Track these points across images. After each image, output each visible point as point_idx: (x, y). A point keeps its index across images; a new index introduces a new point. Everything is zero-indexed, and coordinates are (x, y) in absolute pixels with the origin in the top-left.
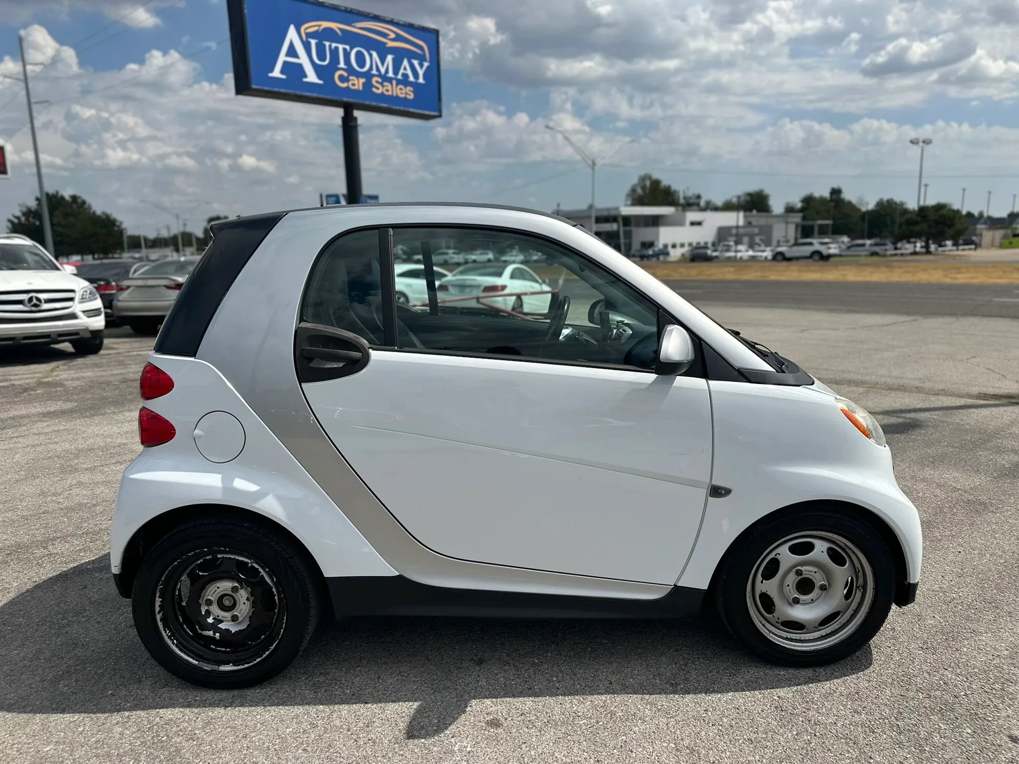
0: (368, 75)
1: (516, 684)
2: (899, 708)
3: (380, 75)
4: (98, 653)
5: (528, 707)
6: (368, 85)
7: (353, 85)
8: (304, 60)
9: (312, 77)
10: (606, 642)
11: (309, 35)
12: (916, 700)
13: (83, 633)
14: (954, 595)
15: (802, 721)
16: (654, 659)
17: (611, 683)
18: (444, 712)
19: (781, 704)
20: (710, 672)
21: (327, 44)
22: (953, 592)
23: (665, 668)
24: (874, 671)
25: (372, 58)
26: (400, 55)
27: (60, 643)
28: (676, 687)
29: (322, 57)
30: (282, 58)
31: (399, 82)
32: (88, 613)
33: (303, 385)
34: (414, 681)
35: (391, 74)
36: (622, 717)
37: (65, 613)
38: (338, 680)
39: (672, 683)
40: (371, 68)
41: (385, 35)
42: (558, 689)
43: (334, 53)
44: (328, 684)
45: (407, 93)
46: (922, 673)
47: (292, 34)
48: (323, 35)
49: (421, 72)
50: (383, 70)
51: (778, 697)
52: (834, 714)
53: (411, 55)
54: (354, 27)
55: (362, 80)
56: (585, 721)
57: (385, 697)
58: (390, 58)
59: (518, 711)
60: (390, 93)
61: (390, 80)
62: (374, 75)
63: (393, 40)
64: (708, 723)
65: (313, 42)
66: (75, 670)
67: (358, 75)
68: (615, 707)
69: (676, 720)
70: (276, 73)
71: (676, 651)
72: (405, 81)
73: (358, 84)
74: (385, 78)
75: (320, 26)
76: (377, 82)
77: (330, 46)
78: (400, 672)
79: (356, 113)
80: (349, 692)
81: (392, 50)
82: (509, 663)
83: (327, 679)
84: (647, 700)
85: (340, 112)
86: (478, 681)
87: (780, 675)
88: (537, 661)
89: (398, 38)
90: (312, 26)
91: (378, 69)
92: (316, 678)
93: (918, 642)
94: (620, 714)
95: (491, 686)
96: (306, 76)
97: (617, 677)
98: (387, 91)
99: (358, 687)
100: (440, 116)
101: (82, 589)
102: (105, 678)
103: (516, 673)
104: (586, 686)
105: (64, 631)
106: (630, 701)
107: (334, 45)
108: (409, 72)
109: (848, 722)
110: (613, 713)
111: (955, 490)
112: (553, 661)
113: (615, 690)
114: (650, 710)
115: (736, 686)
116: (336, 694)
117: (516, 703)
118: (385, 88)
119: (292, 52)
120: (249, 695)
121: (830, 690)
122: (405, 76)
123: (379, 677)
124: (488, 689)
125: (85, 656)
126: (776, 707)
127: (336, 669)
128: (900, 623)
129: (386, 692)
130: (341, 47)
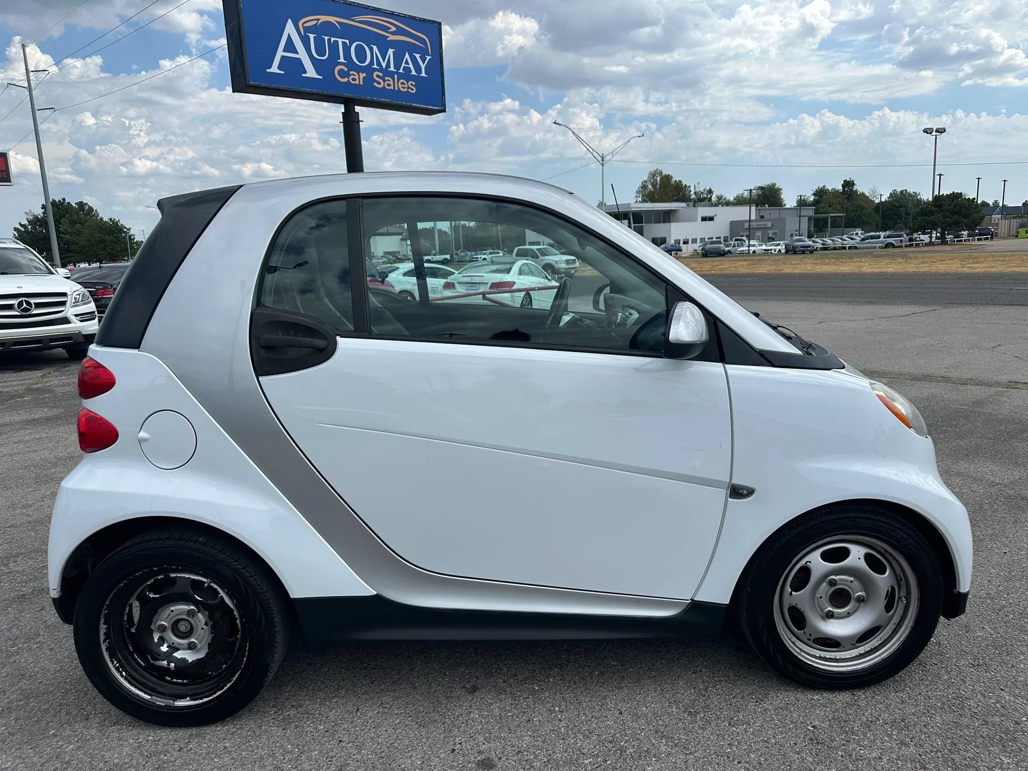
0: (369, 70)
1: (513, 716)
2: (953, 737)
3: (381, 69)
4: (46, 685)
5: (526, 744)
6: (369, 80)
7: (354, 80)
8: (302, 55)
9: (311, 72)
10: (616, 663)
11: (307, 30)
12: (971, 727)
13: (32, 663)
14: (1004, 602)
15: (842, 756)
16: (670, 683)
17: (621, 713)
18: (429, 751)
19: (816, 736)
20: (734, 698)
21: (326, 38)
22: (1002, 599)
23: (683, 694)
24: (920, 694)
25: (373, 53)
26: (401, 49)
27: (5, 674)
28: (696, 716)
29: (321, 52)
30: (280, 53)
31: (400, 76)
32: (41, 639)
33: (261, 378)
34: (396, 714)
35: (392, 69)
36: (633, 754)
37: (16, 639)
38: (311, 714)
39: (691, 712)
40: (372, 62)
41: (386, 29)
42: (561, 721)
43: (334, 47)
44: (299, 718)
45: (409, 87)
46: (975, 695)
47: (290, 28)
48: (321, 30)
49: (423, 67)
50: (384, 65)
51: (813, 727)
52: (877, 746)
53: (412, 49)
54: (353, 20)
55: (362, 75)
56: (591, 760)
57: (362, 733)
58: (391, 52)
59: (513, 749)
60: (392, 87)
61: (391, 75)
62: (376, 70)
63: (393, 33)
64: (734, 760)
65: (312, 36)
66: (17, 706)
67: (359, 70)
68: (626, 742)
69: (695, 756)
70: (274, 69)
71: (694, 673)
72: (407, 75)
73: (358, 78)
74: (386, 72)
75: (318, 20)
76: (378, 76)
77: (329, 40)
78: (382, 703)
80: (322, 727)
81: (393, 44)
82: (506, 691)
83: (298, 713)
84: (663, 733)
86: (470, 713)
87: (813, 700)
88: (537, 688)
89: (399, 31)
90: (310, 21)
91: (379, 64)
92: (286, 712)
93: (968, 658)
94: (631, 750)
95: (484, 718)
96: (306, 72)
97: (628, 705)
98: (389, 85)
99: (333, 722)
100: (444, 111)
101: (39, 611)
102: (48, 715)
103: (513, 702)
104: (592, 717)
105: (12, 660)
106: (643, 734)
107: (333, 39)
108: (411, 66)
109: (895, 757)
110: (622, 750)
111: (994, 484)
112: (556, 688)
113: (625, 722)
114: (665, 745)
115: (763, 714)
116: (307, 731)
117: (512, 740)
118: (386, 83)
119: (290, 47)
120: (208, 734)
121: (871, 718)
122: (407, 70)
123: (358, 709)
124: (481, 722)
125: (31, 689)
126: (811, 739)
127: (310, 700)
128: (945, 635)
129: (364, 727)
130: (340, 41)
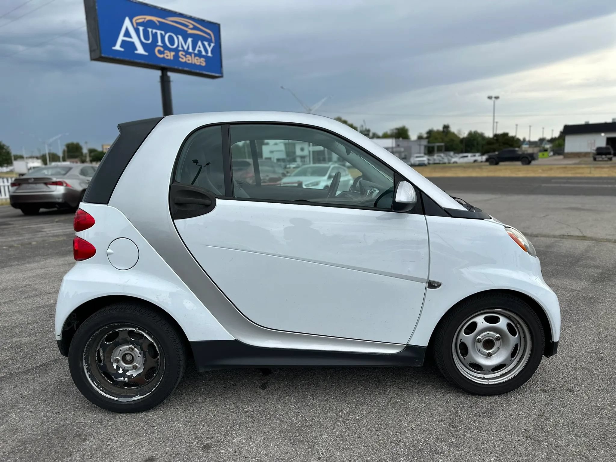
0: (176, 50)
1: (349, 434)
2: (603, 431)
3: (184, 51)
4: (35, 435)
5: (363, 451)
6: (176, 56)
7: (167, 56)
8: (135, 39)
9: (140, 50)
10: (400, 400)
11: (139, 24)
12: (610, 424)
13: (20, 421)
14: (602, 355)
15: (547, 445)
16: (435, 410)
17: (412, 429)
18: (305, 460)
19: (529, 435)
20: (475, 416)
21: (150, 30)
22: (601, 353)
23: (445, 416)
24: (576, 408)
25: (179, 40)
26: (196, 39)
27: (3, 430)
28: (457, 428)
29: (147, 38)
30: (121, 38)
31: (196, 55)
32: (21, 405)
34: (276, 438)
35: (191, 50)
36: (428, 453)
37: (4, 406)
38: (222, 442)
39: (453, 426)
40: (178, 46)
41: (186, 26)
42: (379, 436)
43: (155, 36)
44: (215, 445)
45: (201, 62)
46: (606, 407)
47: (127, 23)
48: (147, 25)
49: (209, 50)
50: (186, 48)
51: (525, 430)
52: (564, 438)
53: (203, 39)
54: (167, 20)
55: (173, 53)
56: (405, 458)
57: (258, 451)
58: (190, 40)
59: (356, 454)
60: (190, 62)
61: (190, 54)
62: (180, 51)
63: (192, 29)
64: (487, 452)
65: (141, 29)
66: (18, 450)
67: (170, 50)
68: (422, 446)
69: (465, 452)
70: (118, 47)
71: (447, 403)
72: (199, 55)
73: (170, 55)
74: (187, 53)
75: (145, 18)
76: (182, 55)
77: (152, 32)
78: (265, 432)
79: (169, 74)
80: (232, 450)
81: (191, 35)
82: (339, 420)
83: (213, 442)
84: (441, 439)
85: (159, 73)
86: (322, 435)
87: (520, 415)
88: (357, 417)
89: (195, 28)
90: (140, 19)
91: (182, 47)
92: (205, 442)
93: (595, 386)
94: (426, 451)
95: (331, 437)
96: (136, 50)
97: (416, 424)
98: (189, 60)
99: (237, 446)
100: (222, 77)
101: (13, 388)
102: (43, 454)
103: (346, 427)
104: (397, 433)
105: (5, 421)
106: (430, 440)
107: (154, 31)
108: (202, 49)
109: (576, 444)
110: (421, 451)
111: (573, 291)
112: (369, 417)
113: (417, 434)
114: (446, 446)
115: (495, 424)
116: (222, 453)
117: (353, 449)
118: (187, 59)
119: (127, 34)
120: (157, 459)
121: (555, 423)
122: (200, 51)
123: (251, 437)
124: (331, 440)
125: (24, 438)
126: (527, 437)
127: (218, 434)
128: (578, 374)
129: (258, 448)
130: (159, 32)
